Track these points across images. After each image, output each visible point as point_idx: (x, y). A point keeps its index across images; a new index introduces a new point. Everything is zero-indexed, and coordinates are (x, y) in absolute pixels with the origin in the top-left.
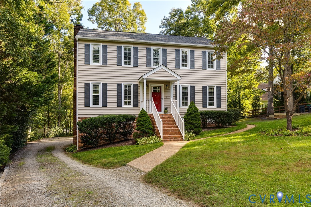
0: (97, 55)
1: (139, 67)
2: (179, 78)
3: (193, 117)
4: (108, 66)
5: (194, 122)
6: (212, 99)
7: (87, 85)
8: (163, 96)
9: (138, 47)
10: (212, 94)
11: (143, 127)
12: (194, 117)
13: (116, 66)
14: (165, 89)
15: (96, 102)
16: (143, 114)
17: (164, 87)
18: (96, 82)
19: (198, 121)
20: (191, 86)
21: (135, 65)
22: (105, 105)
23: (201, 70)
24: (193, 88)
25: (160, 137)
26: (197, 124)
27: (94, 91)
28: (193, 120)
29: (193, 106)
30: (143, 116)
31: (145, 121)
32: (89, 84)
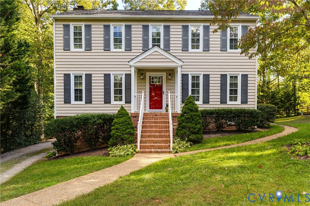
0: (79, 38)
1: (132, 51)
2: (180, 63)
3: (188, 118)
4: (93, 51)
5: (189, 125)
6: (234, 92)
7: (67, 77)
8: (164, 89)
9: (131, 25)
10: (234, 85)
11: (118, 132)
12: (190, 118)
13: (103, 51)
14: (167, 79)
15: (78, 98)
16: (120, 114)
17: (167, 77)
18: (78, 73)
19: (196, 125)
20: (204, 75)
21: (127, 49)
22: (89, 101)
23: (220, 52)
24: (207, 77)
25: (136, 146)
26: (194, 129)
27: (76, 84)
28: (187, 122)
29: (190, 103)
30: (121, 116)
31: (121, 123)
32: (69, 75)
